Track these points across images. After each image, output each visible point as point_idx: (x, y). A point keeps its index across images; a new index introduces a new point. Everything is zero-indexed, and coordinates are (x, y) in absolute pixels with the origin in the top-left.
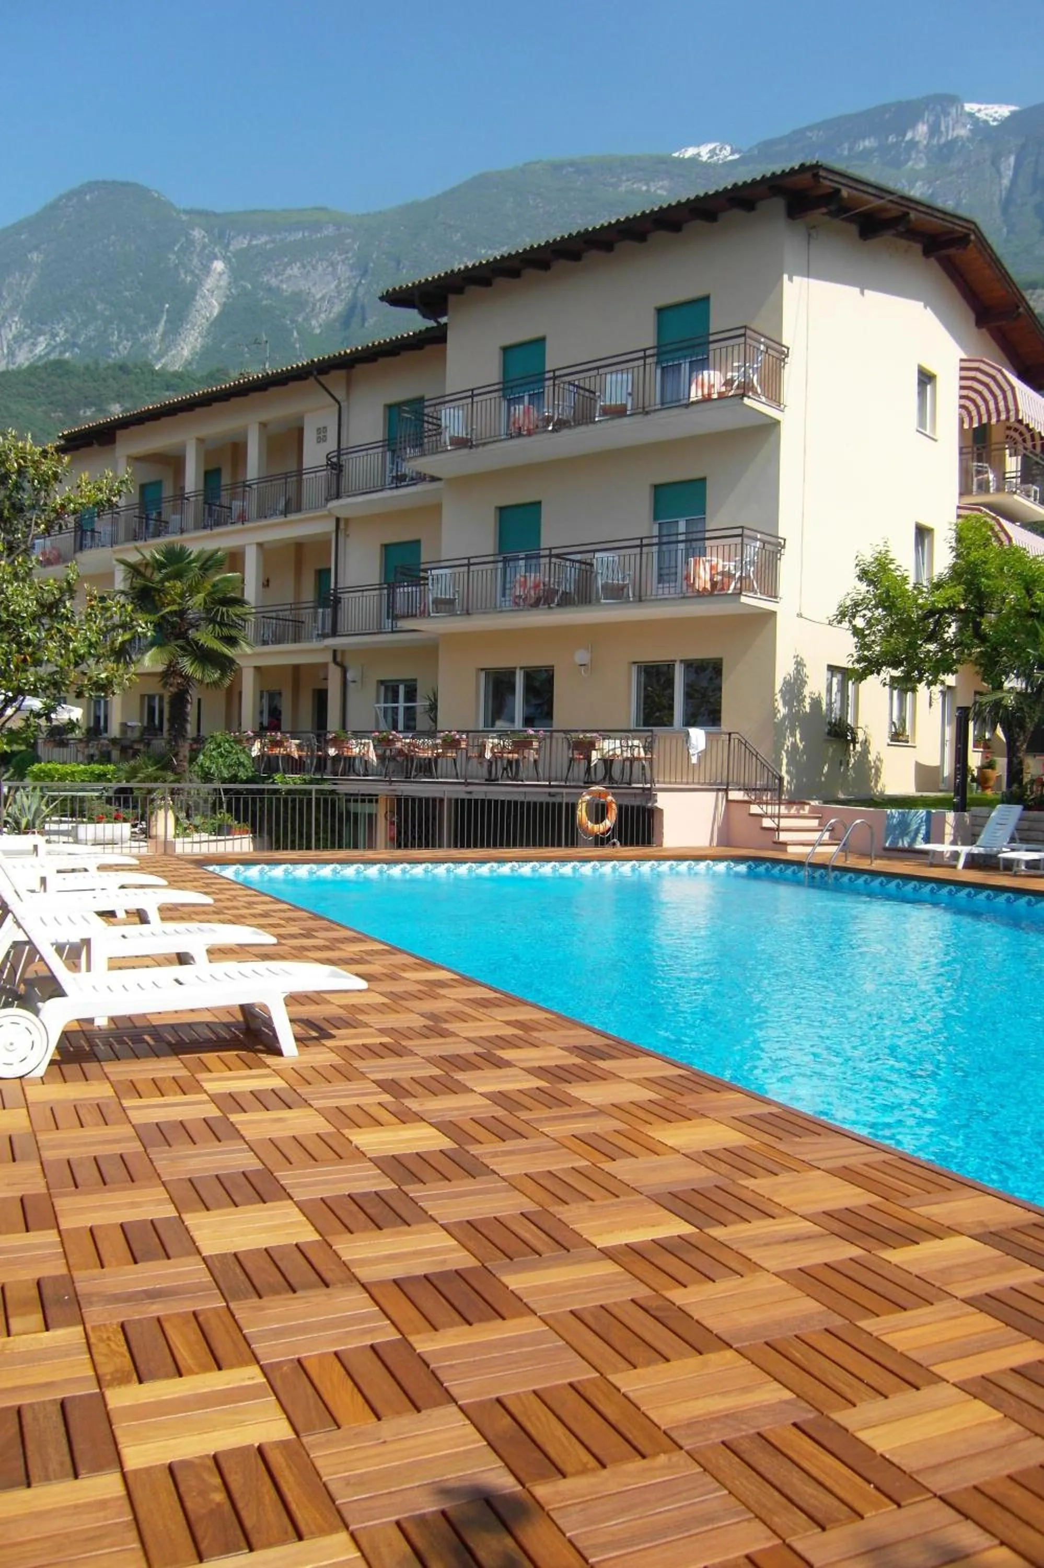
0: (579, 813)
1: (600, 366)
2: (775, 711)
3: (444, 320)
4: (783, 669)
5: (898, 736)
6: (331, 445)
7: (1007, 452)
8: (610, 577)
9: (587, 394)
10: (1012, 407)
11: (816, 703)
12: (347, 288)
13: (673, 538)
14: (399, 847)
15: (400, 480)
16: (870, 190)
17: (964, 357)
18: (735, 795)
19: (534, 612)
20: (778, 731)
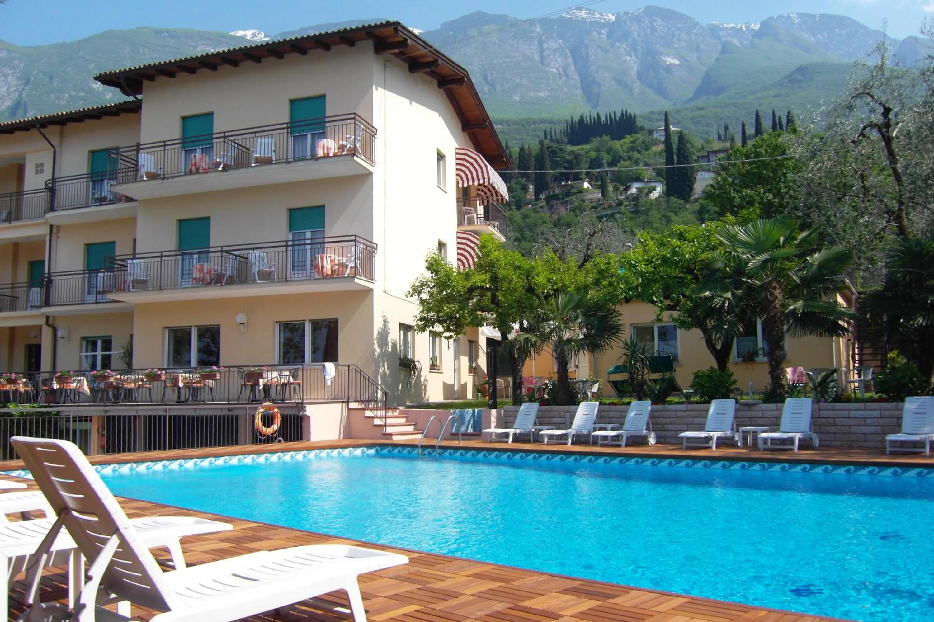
0: (256, 421)
1: (256, 131)
2: (374, 351)
3: (139, 97)
4: (378, 325)
5: (434, 367)
6: (47, 175)
7: (478, 202)
8: (261, 266)
9: (244, 150)
10: (486, 176)
11: (394, 345)
12: (15, 91)
13: (302, 242)
14: (108, 452)
15: (101, 201)
16: (421, 43)
17: (458, 147)
18: (353, 405)
19: (209, 288)
20: (377, 363)
